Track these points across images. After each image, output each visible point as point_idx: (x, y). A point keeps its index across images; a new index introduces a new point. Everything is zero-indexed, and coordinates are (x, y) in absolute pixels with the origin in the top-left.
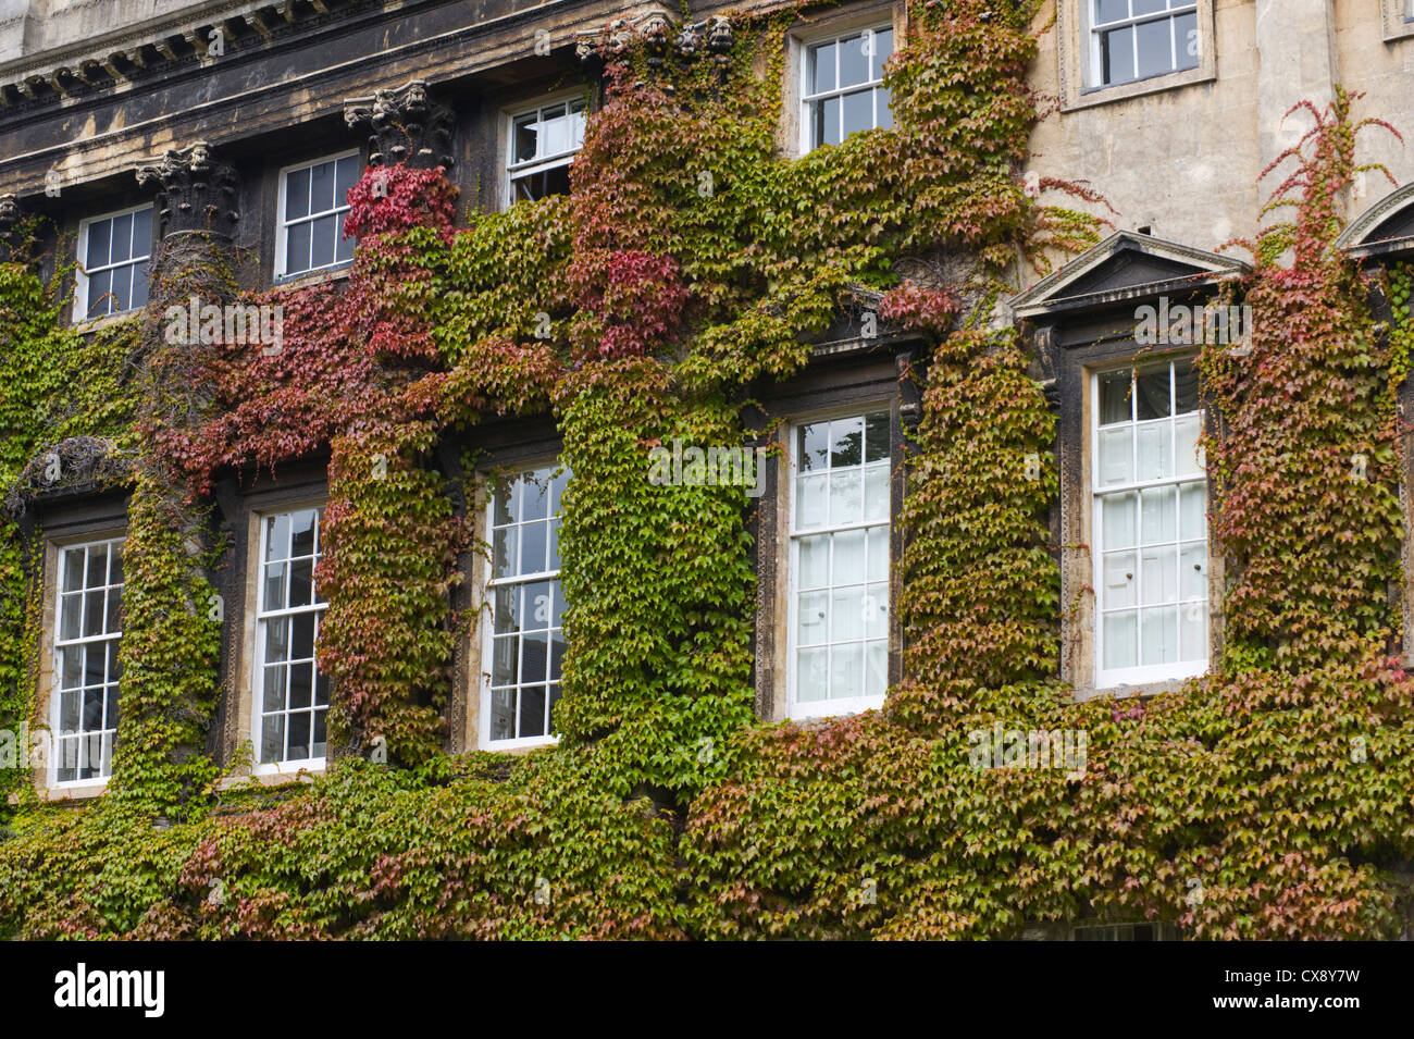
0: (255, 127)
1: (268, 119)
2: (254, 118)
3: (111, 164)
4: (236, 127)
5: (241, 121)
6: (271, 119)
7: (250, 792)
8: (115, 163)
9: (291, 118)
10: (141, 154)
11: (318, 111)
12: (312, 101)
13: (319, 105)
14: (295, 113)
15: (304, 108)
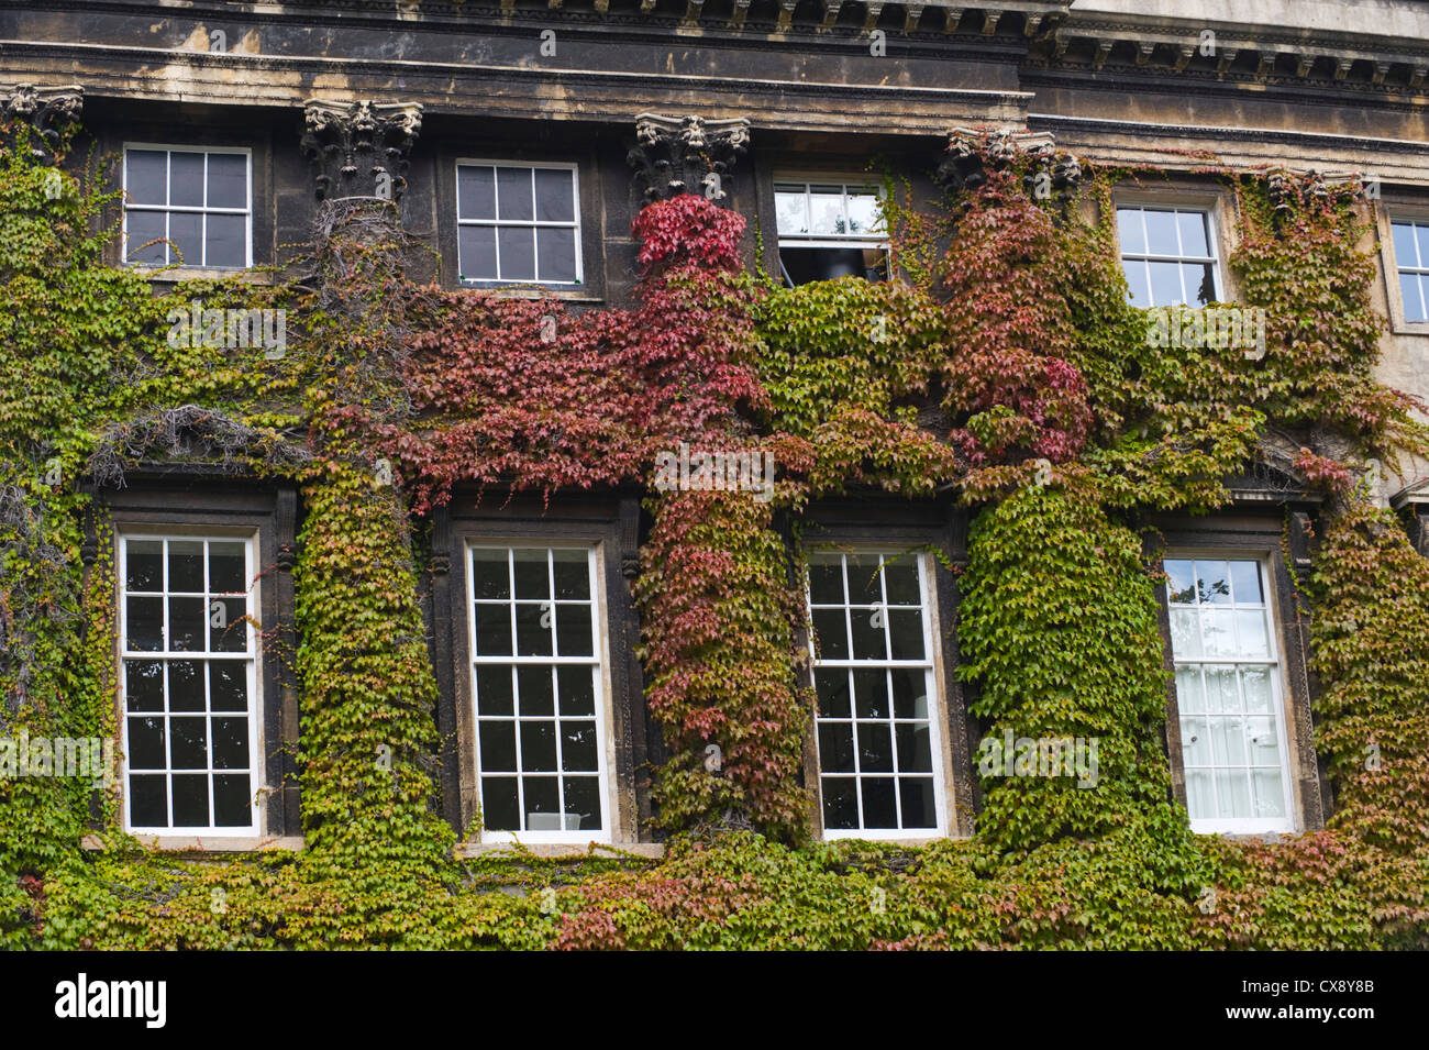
0: (484, 106)
1: (501, 102)
2: (482, 96)
3: (242, 92)
4: (451, 98)
5: (457, 94)
6: (506, 104)
7: (517, 862)
8: (252, 92)
9: (537, 111)
10: (296, 94)
11: (579, 113)
12: (568, 100)
13: (580, 107)
14: (547, 107)
15: (558, 105)
